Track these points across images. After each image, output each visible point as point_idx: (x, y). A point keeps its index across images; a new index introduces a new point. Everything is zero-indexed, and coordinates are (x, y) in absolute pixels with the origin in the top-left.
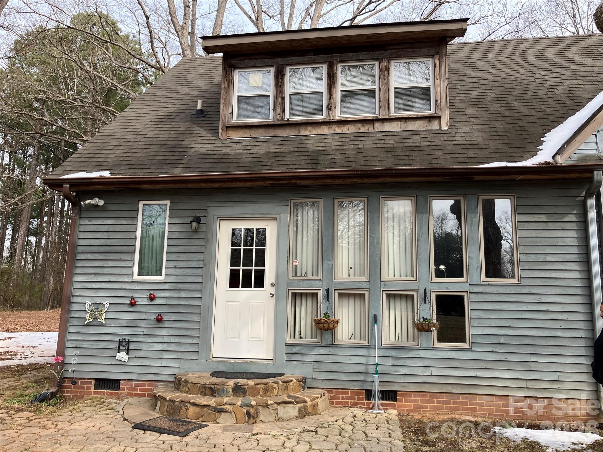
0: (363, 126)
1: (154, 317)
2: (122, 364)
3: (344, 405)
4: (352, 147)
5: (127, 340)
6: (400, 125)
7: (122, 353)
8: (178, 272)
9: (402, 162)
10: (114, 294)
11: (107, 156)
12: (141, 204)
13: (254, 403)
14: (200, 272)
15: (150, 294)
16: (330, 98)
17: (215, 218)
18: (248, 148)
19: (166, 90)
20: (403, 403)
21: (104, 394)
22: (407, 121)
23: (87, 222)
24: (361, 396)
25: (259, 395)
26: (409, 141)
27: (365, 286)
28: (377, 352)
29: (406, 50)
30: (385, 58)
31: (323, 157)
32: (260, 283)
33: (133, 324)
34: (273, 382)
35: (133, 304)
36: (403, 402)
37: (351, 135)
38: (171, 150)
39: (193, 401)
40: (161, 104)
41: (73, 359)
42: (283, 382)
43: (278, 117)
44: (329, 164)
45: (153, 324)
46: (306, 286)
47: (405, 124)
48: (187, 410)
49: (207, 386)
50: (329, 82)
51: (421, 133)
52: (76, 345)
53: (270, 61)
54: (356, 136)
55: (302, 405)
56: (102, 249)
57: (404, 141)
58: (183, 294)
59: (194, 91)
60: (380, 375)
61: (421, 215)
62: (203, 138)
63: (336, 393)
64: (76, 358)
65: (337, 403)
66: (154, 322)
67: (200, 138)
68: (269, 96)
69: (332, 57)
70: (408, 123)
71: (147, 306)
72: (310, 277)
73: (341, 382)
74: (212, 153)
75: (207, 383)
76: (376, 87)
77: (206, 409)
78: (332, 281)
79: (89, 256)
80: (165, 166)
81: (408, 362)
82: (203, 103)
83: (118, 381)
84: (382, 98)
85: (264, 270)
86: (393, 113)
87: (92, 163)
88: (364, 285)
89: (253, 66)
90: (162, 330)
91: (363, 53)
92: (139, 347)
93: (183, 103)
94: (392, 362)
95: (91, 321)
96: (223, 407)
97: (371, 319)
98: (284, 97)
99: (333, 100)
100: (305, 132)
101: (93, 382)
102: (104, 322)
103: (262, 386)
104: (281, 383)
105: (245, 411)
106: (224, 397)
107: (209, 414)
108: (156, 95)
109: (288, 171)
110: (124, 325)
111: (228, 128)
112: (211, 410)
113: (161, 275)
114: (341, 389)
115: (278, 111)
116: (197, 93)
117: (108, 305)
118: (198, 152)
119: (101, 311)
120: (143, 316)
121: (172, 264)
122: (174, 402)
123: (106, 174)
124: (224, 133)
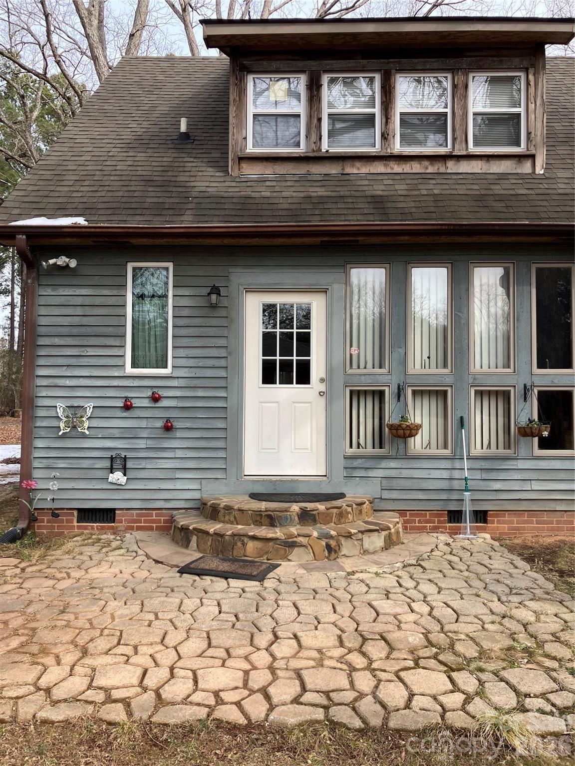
0: (431, 164)
1: (160, 424)
2: (118, 488)
3: (421, 530)
4: (425, 192)
5: (123, 457)
6: (480, 165)
7: (116, 473)
8: (191, 363)
9: (502, 215)
10: (98, 393)
11: (69, 195)
12: (130, 266)
13: (333, 533)
14: (223, 363)
15: (153, 393)
16: (387, 122)
17: (241, 288)
18: (277, 189)
19: (117, 101)
20: (496, 525)
21: (92, 528)
22: (490, 159)
23: (49, 291)
24: (442, 519)
25: (332, 522)
26: (498, 187)
27: (449, 380)
28: (466, 464)
29: (491, 59)
30: (461, 69)
31: (389, 205)
32: (304, 377)
33: (129, 434)
34: (347, 505)
35: (128, 407)
36: (494, 524)
37: (419, 176)
38: (164, 189)
39: (252, 534)
40: (119, 122)
41: (52, 483)
42: (357, 505)
43: (313, 146)
44: (403, 215)
45: (161, 433)
46: (370, 381)
47: (488, 164)
48: (244, 545)
49: (264, 514)
50: (385, 100)
51: (510, 177)
52: (48, 464)
53: (300, 64)
54: (424, 177)
55: (387, 532)
56: (75, 331)
57: (492, 187)
58: (200, 393)
59: (160, 105)
60: (473, 492)
61: (521, 288)
62: (205, 174)
63: (411, 515)
64: (55, 482)
65: (412, 528)
66: (161, 431)
67: (200, 174)
68: (299, 116)
69: (388, 63)
70: (491, 162)
71: (149, 409)
72: (370, 370)
73: (417, 502)
74: (226, 195)
75: (262, 510)
76: (448, 110)
77: (271, 544)
78: (404, 374)
79: (57, 341)
80: (165, 212)
81: (502, 476)
82: (188, 125)
83: (112, 511)
84: (457, 127)
85: (309, 360)
86: (472, 149)
87: (49, 204)
88: (447, 379)
89: (275, 70)
90: (173, 441)
91: (433, 60)
92: (140, 464)
93: (153, 123)
94: (483, 476)
95: (68, 431)
96: (295, 539)
97: (456, 422)
98: (321, 118)
99: (391, 126)
100: (352, 169)
101: (76, 513)
102: (87, 433)
103: (335, 511)
104: (354, 506)
105: (324, 544)
106: (287, 527)
107: (277, 550)
108: (105, 108)
109: (348, 223)
110: (118, 436)
111: (241, 159)
112: (279, 545)
113: (166, 367)
114: (417, 510)
115: (314, 138)
116: (168, 109)
117: (91, 409)
118: (206, 194)
119: (82, 417)
120: (144, 424)
121: (182, 352)
122: (222, 536)
123: (81, 221)
124: (237, 168)
